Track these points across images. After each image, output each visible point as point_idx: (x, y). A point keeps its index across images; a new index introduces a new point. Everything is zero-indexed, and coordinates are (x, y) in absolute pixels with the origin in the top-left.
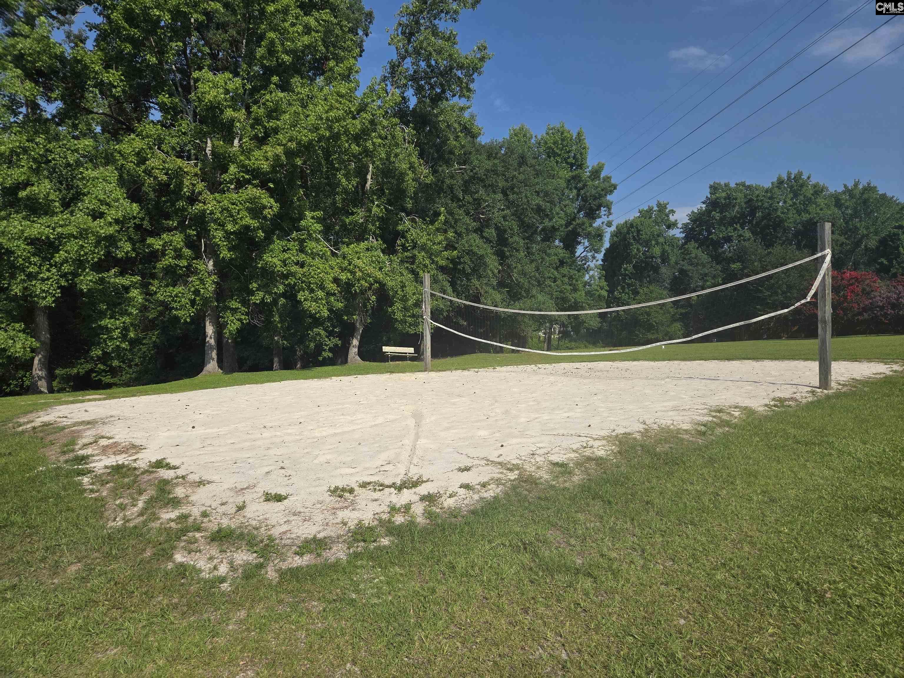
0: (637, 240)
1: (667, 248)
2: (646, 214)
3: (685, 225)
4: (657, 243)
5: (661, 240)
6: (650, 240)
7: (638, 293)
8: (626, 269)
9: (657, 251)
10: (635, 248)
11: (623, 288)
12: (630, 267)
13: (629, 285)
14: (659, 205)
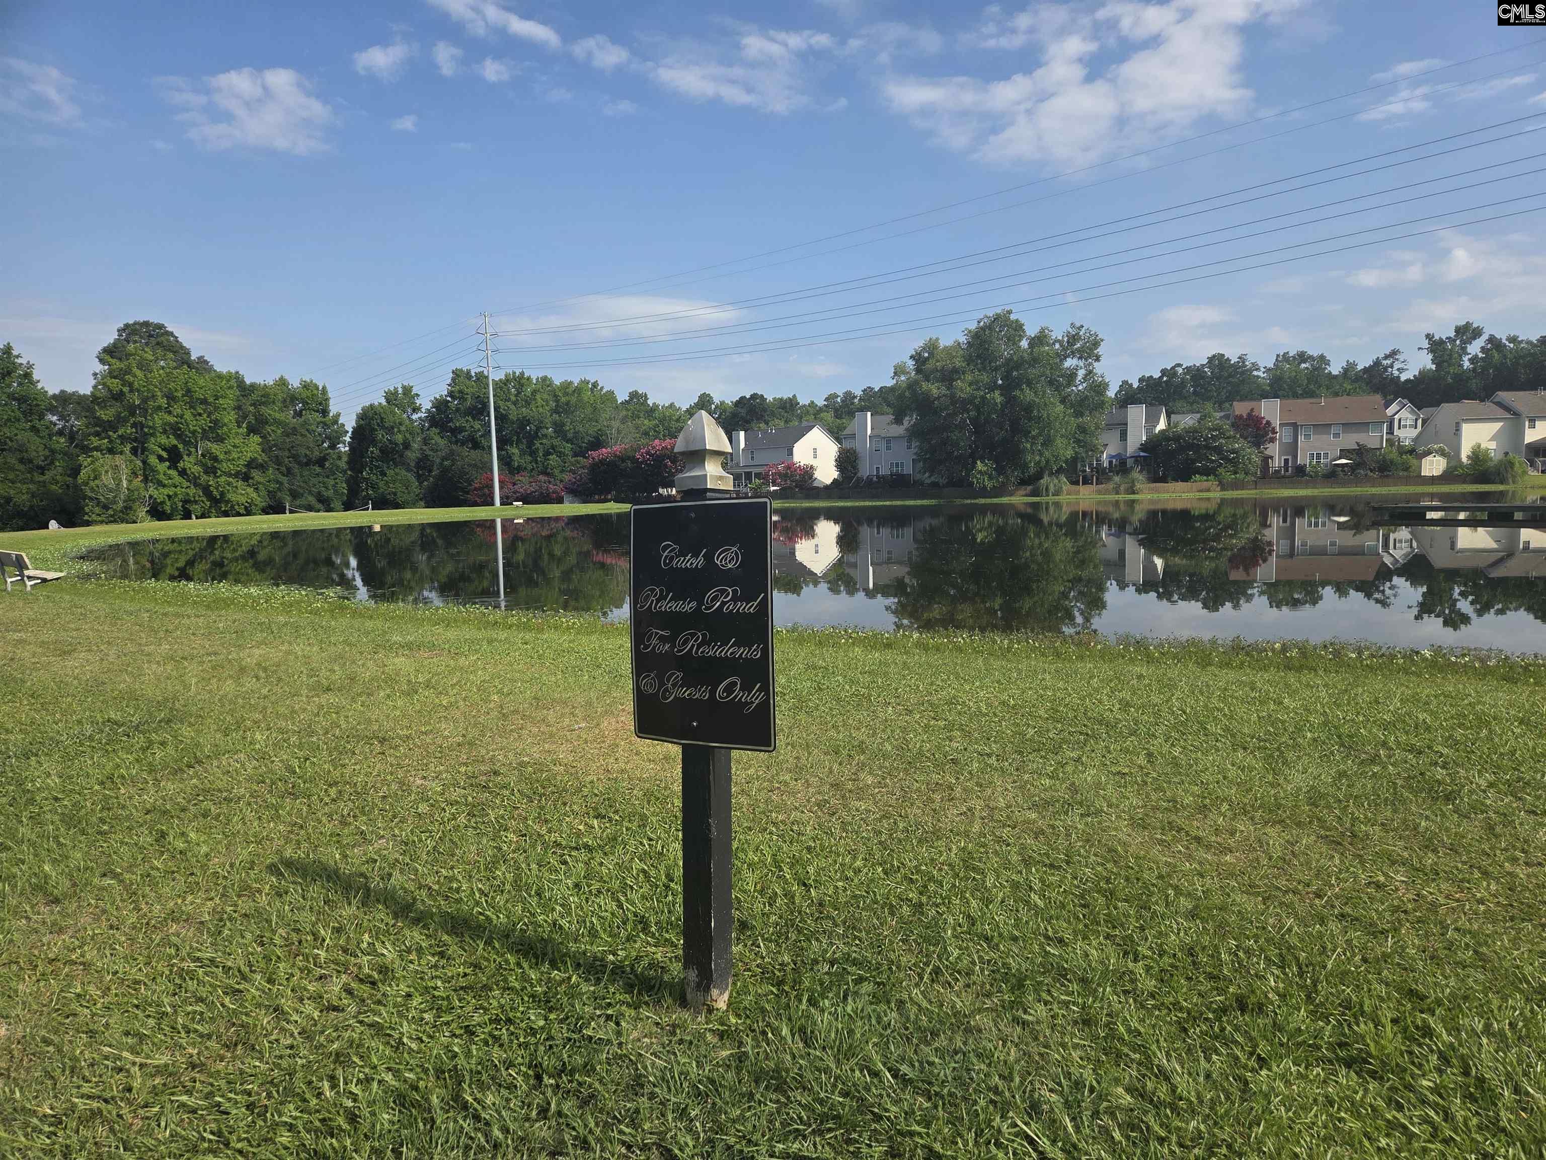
0: (383, 427)
1: (408, 435)
2: (391, 397)
3: (428, 411)
4: (399, 431)
5: (403, 428)
6: (393, 428)
7: (385, 475)
8: (372, 452)
9: (399, 438)
10: (380, 435)
11: (371, 469)
12: (377, 452)
13: (377, 467)
14: (404, 387)
